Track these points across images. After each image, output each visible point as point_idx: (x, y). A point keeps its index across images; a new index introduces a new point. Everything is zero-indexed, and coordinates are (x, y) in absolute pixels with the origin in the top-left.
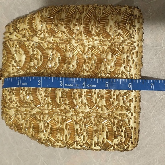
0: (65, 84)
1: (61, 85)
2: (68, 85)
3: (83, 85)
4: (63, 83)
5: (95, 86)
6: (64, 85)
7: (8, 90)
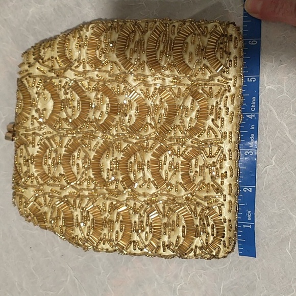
7: (25, 157)
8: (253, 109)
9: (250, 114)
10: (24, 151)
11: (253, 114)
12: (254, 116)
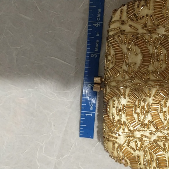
0: (95, 50)
1: (96, 57)
2: (97, 46)
3: (97, 26)
4: (94, 54)
5: (100, 10)
6: (96, 52)
7: (117, 108)
8: (99, 19)
9: (96, 23)
10: (117, 102)
11: (98, 23)
12: (99, 25)
